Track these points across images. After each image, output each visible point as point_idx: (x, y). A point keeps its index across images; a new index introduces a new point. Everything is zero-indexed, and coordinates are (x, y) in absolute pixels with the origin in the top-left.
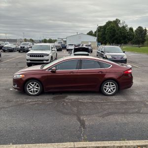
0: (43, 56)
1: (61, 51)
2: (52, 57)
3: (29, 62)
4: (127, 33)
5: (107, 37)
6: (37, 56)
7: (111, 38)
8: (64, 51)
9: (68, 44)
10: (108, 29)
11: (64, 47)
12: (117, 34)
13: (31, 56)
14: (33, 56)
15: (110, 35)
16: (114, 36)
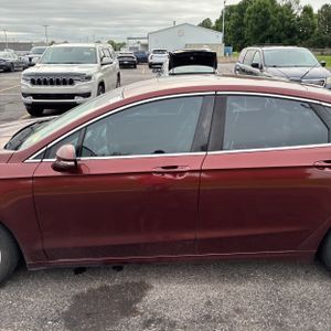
0: (71, 82)
1: (135, 67)
2: (102, 84)
3: (30, 100)
4: (299, 19)
5: (247, 32)
6: (52, 83)
7: (256, 34)
8: (143, 69)
9: (151, 49)
10: (250, 13)
11: (143, 60)
12: (273, 23)
13: (33, 82)
14: (39, 83)
15: (255, 27)
16: (264, 28)
